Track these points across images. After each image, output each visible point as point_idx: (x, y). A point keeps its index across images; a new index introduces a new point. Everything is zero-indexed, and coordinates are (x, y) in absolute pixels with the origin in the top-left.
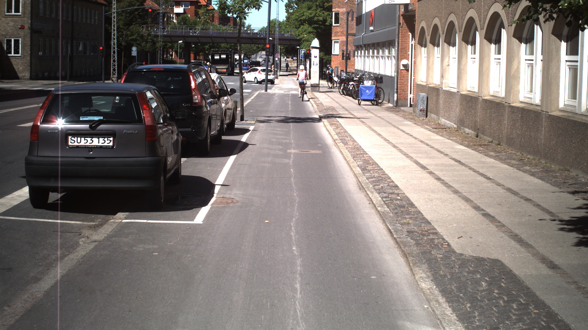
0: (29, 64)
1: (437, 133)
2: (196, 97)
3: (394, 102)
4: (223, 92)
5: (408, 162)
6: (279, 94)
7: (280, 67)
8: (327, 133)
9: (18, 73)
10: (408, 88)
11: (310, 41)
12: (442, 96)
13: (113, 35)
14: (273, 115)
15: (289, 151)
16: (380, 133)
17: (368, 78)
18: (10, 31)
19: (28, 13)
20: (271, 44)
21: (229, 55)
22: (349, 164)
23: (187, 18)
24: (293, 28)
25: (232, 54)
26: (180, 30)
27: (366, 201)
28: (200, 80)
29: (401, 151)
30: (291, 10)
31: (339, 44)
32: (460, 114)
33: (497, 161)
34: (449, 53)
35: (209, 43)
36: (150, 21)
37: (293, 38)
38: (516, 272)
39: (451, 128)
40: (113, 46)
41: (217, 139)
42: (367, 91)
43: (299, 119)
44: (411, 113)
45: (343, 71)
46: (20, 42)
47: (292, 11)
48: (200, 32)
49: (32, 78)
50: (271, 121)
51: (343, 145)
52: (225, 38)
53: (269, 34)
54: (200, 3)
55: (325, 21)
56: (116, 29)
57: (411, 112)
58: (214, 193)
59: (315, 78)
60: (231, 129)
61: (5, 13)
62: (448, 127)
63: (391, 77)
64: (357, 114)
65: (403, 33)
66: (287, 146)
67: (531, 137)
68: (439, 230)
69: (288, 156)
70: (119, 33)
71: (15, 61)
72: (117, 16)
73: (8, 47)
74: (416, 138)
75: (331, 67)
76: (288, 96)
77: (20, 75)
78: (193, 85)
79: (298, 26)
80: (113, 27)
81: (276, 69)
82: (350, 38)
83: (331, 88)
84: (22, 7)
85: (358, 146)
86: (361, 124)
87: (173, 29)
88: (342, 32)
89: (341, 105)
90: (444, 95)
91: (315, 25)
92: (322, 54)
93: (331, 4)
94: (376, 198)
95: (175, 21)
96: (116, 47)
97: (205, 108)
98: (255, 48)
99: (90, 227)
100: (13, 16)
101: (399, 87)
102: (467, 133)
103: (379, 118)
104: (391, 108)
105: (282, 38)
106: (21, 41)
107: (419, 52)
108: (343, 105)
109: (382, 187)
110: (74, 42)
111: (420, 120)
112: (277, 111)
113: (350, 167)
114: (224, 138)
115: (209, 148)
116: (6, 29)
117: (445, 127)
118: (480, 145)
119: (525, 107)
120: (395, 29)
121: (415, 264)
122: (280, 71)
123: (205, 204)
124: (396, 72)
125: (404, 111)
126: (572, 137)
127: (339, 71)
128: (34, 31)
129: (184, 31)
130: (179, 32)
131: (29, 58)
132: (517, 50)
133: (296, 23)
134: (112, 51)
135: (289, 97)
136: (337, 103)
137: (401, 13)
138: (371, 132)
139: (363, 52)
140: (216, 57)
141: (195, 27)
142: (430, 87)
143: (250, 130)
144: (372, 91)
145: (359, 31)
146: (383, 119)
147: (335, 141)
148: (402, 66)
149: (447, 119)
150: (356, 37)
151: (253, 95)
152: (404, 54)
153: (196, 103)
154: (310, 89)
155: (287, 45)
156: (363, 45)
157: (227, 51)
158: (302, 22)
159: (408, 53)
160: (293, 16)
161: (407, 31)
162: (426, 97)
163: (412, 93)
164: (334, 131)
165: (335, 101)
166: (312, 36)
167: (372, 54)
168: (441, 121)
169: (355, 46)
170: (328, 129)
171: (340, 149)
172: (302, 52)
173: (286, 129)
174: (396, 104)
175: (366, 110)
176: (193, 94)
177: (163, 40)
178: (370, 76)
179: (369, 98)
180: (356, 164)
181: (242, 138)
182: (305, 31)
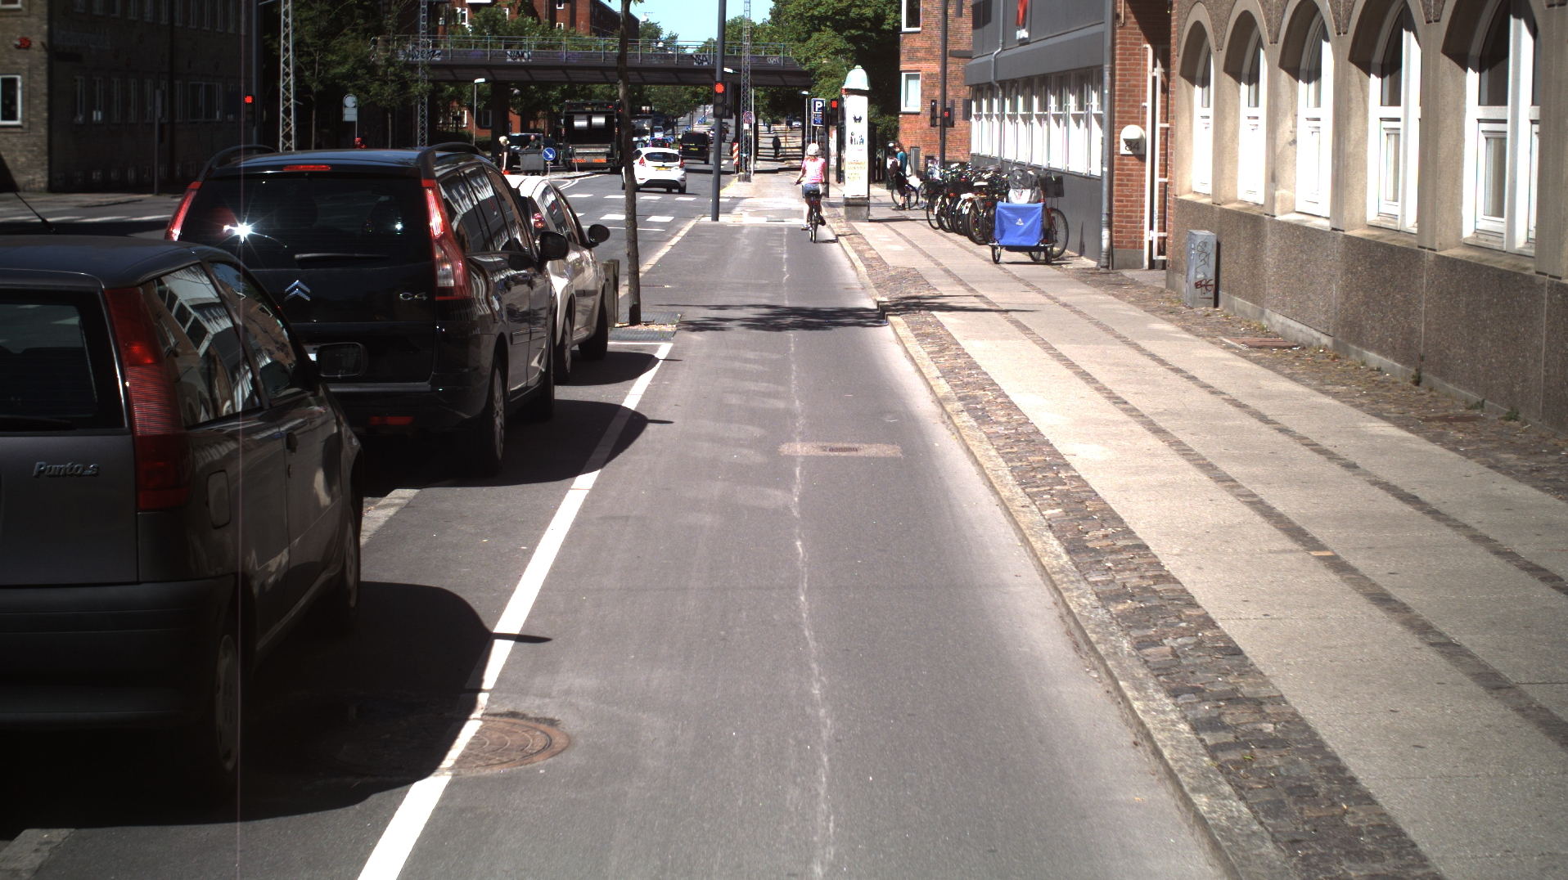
0: (45, 148)
2: (448, 267)
3: (1100, 256)
5: (1230, 506)
6: (753, 227)
7: (757, 148)
8: (911, 368)
9: (14, 173)
10: (1143, 212)
11: (840, 76)
12: (1270, 240)
13: (284, 63)
14: (734, 301)
15: (785, 450)
16: (1088, 370)
17: (1019, 181)
19: (40, 2)
20: (728, 84)
21: (613, 117)
22: (1010, 514)
23: (499, 16)
24: (791, 39)
26: (480, 50)
28: (464, 207)
31: (919, 82)
32: (1343, 304)
34: (1294, 103)
35: (562, 83)
36: (392, 24)
37: (792, 69)
39: (1310, 345)
40: (284, 94)
42: (1020, 222)
43: (815, 313)
44: (1162, 291)
45: (932, 158)
46: (19, 84)
48: (534, 53)
49: (53, 188)
50: (728, 324)
52: (602, 69)
53: (723, 57)
55: (879, 19)
56: (291, 47)
57: (1158, 285)
58: (478, 690)
59: (857, 181)
62: (1296, 341)
63: (1089, 178)
64: (995, 297)
65: (1125, 44)
66: (777, 426)
70: (304, 59)
71: (6, 139)
72: (295, 10)
74: (1211, 390)
75: (900, 149)
76: (777, 235)
77: (20, 179)
78: (437, 224)
79: (804, 35)
80: (282, 41)
81: (744, 155)
82: (954, 66)
83: (903, 208)
85: (1030, 429)
86: (1017, 331)
87: (461, 46)
88: (929, 50)
89: (939, 264)
90: (1281, 238)
91: (853, 31)
92: (876, 111)
95: (466, 24)
96: (292, 96)
97: (485, 306)
98: (687, 97)
101: (1114, 208)
102: (1374, 366)
103: (1067, 310)
104: (1089, 271)
105: (761, 68)
106: (23, 83)
107: (1185, 100)
108: (946, 263)
109: (1174, 654)
110: (178, 82)
111: (1196, 315)
112: (747, 287)
115: (499, 445)
117: (1290, 344)
120: (1103, 32)
122: (756, 159)
123: (425, 766)
124: (1106, 163)
127: (922, 157)
128: (57, 55)
129: (492, 50)
130: (475, 54)
131: (43, 131)
133: (800, 27)
134: (281, 109)
135: (782, 236)
136: (929, 256)
138: (1056, 365)
139: (995, 102)
140: (577, 124)
141: (521, 39)
142: (1228, 211)
143: (657, 360)
144: (1034, 221)
145: (981, 45)
146: (1079, 313)
147: (941, 404)
148: (1123, 145)
149: (1293, 316)
150: (974, 62)
151: (678, 232)
152: (1131, 109)
153: (447, 290)
154: (841, 211)
155: (773, 86)
156: (997, 82)
157: (608, 104)
158: (816, 24)
159: (1144, 104)
160: (791, 7)
161: (1139, 39)
162: (1215, 243)
163: (1156, 226)
164: (932, 363)
165: (920, 250)
166: (847, 59)
167: (1024, 110)
168: (1269, 320)
169: (970, 86)
170: (911, 352)
171: (965, 438)
172: (817, 107)
173: (775, 356)
174: (1108, 258)
175: (1020, 280)
176: (437, 256)
177: (431, 76)
178: (1025, 177)
179: (1025, 243)
180: (1039, 518)
181: (626, 394)
182: (825, 47)
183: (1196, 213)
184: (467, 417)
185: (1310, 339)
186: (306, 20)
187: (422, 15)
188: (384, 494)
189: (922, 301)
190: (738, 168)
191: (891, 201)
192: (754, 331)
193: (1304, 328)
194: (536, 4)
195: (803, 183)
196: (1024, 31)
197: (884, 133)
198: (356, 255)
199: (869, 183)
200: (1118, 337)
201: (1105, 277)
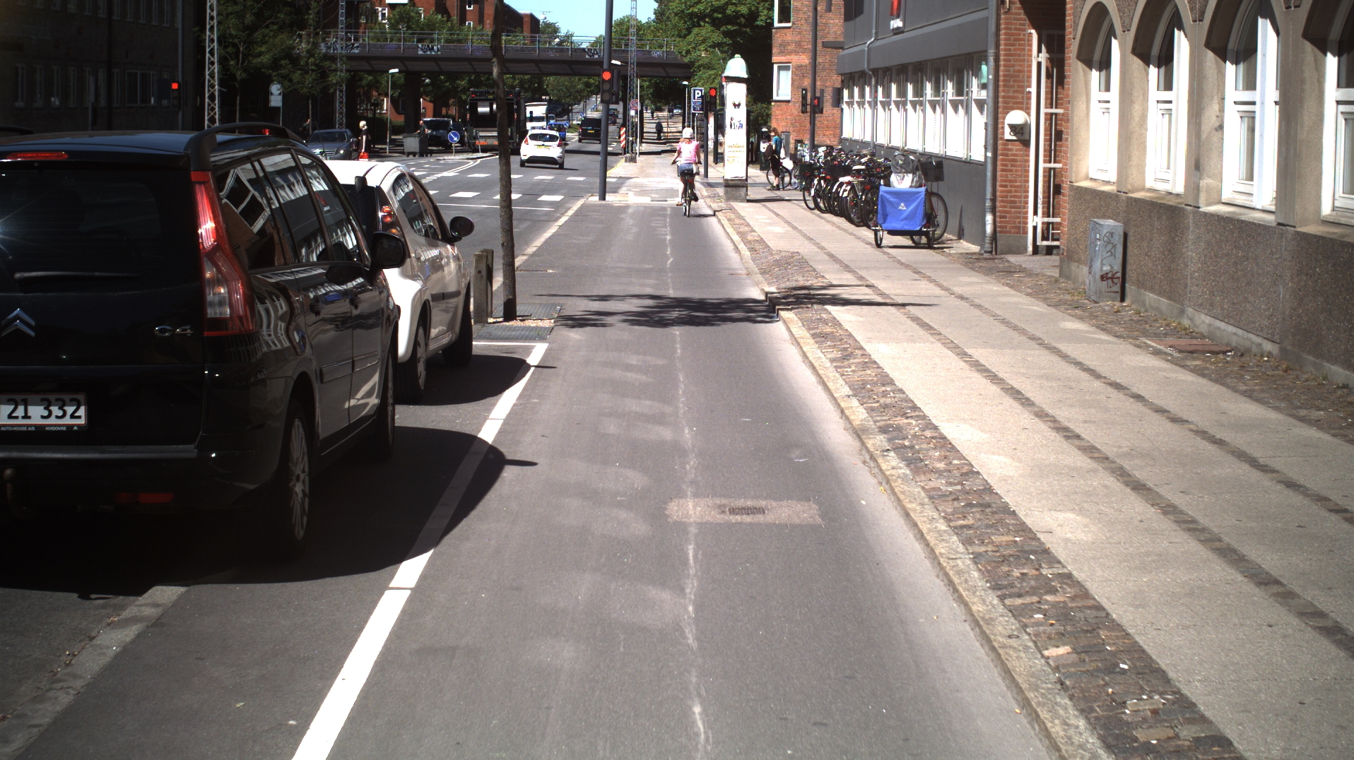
2: (222, 290)
3: (984, 241)
6: (638, 206)
7: (642, 132)
10: (1027, 197)
11: (717, 67)
12: (1193, 233)
13: (209, 52)
14: (616, 290)
15: (674, 510)
17: (901, 166)
20: (615, 71)
21: (513, 104)
23: (414, 15)
24: (673, 35)
25: (522, 101)
26: (395, 43)
31: (790, 73)
35: (469, 74)
36: (313, 20)
37: (674, 62)
39: (1248, 351)
40: (209, 81)
42: (902, 206)
44: (1058, 281)
45: (802, 141)
48: (443, 47)
51: (905, 471)
55: (753, 15)
56: (215, 39)
59: (735, 164)
63: (968, 163)
64: (888, 288)
65: (1010, 29)
66: (663, 471)
70: (229, 49)
76: (662, 215)
79: (684, 32)
80: (208, 33)
81: (631, 139)
82: (824, 57)
86: (921, 332)
87: (378, 40)
88: (801, 44)
89: (822, 248)
90: (1208, 231)
91: (729, 27)
95: (385, 21)
96: (216, 83)
98: (580, 87)
101: (998, 194)
103: (966, 304)
104: (973, 257)
105: (646, 61)
108: (831, 247)
111: (1102, 310)
117: (1224, 348)
120: (987, 18)
122: (641, 142)
124: (990, 148)
125: (1023, 270)
129: (403, 44)
130: (391, 47)
133: (681, 25)
134: (207, 95)
135: (665, 216)
136: (810, 239)
139: (868, 90)
140: (480, 110)
141: (432, 34)
142: (1137, 200)
143: (529, 367)
144: (917, 204)
145: (853, 36)
146: (979, 307)
147: (859, 437)
148: (1007, 130)
149: (1225, 318)
150: (846, 52)
151: (566, 212)
152: (1015, 95)
153: (219, 323)
154: (721, 191)
155: (657, 77)
156: (870, 70)
158: (695, 20)
159: (1028, 89)
160: (673, 5)
161: (1024, 25)
162: (1122, 233)
163: (1040, 211)
164: (838, 375)
165: (800, 231)
166: (722, 52)
167: (897, 97)
168: (1191, 319)
169: (842, 75)
170: (811, 358)
171: (902, 497)
172: (697, 96)
173: (660, 362)
174: (992, 244)
175: (907, 266)
176: (208, 275)
177: (348, 66)
178: (907, 161)
179: (907, 228)
180: (1040, 662)
181: (486, 418)
182: (704, 41)
183: (1096, 201)
184: (252, 487)
185: (1247, 344)
186: (231, 14)
187: (341, 11)
188: (139, 590)
189: (812, 292)
190: (625, 151)
192: (637, 327)
193: (1240, 332)
194: (448, 4)
195: (678, 163)
196: (898, 20)
197: (756, 120)
198: (97, 274)
199: (747, 166)
200: (1033, 338)
201: (990, 264)
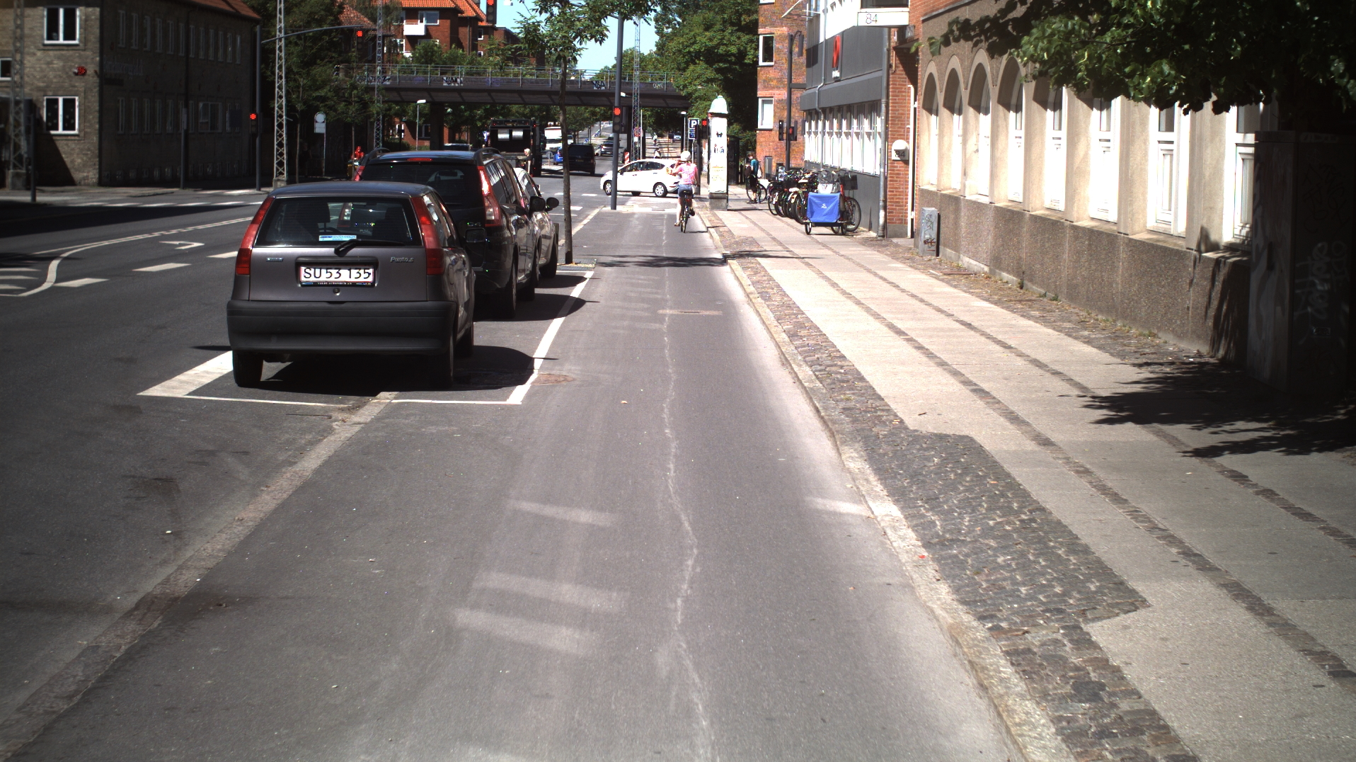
0: (97, 152)
1: (948, 283)
2: (491, 210)
3: (878, 228)
4: (539, 204)
5: (876, 325)
6: (642, 213)
8: (736, 283)
9: (72, 171)
10: (907, 199)
11: (709, 99)
12: (964, 213)
13: (279, 87)
14: (630, 253)
15: (661, 312)
16: (837, 282)
17: (825, 179)
18: (55, 80)
19: (93, 40)
20: (623, 106)
21: (530, 131)
22: (768, 329)
23: (434, 48)
24: (673, 69)
25: (537, 129)
26: (421, 75)
27: (789, 379)
28: (495, 180)
29: (868, 310)
30: (667, 28)
31: (772, 105)
32: (994, 247)
33: (1038, 325)
34: (977, 127)
35: (486, 104)
36: (356, 56)
37: (672, 93)
38: (988, 446)
39: (978, 272)
40: (278, 112)
41: (525, 292)
42: (824, 206)
43: (683, 260)
44: (910, 249)
45: (781, 165)
46: (77, 103)
47: (670, 30)
48: (465, 79)
49: (108, 180)
50: (627, 264)
51: (763, 301)
52: (520, 92)
53: (620, 83)
54: (462, 12)
55: (742, 54)
56: (283, 75)
57: (908, 246)
58: (533, 369)
60: (548, 274)
61: (43, 39)
62: (973, 271)
63: (874, 176)
64: (799, 251)
65: (896, 84)
67: (1103, 280)
68: (893, 406)
69: (661, 319)
70: (291, 84)
71: (67, 145)
72: (286, 45)
73: (50, 114)
74: (903, 291)
75: (755, 157)
76: (660, 219)
77: (77, 176)
78: (485, 188)
79: (683, 65)
80: (277, 71)
82: (796, 94)
83: (755, 202)
84: (81, 28)
86: (805, 267)
87: (405, 73)
88: (780, 80)
90: (968, 210)
91: (721, 65)
92: (736, 127)
93: (755, 16)
94: (805, 372)
95: (406, 54)
96: (284, 114)
97: (508, 232)
98: (587, 115)
99: (342, 410)
100: (61, 48)
101: (888, 197)
102: (1005, 281)
103: (842, 258)
104: (872, 239)
105: (648, 92)
106: (79, 103)
107: (925, 126)
108: (774, 234)
109: (818, 358)
110: (191, 102)
111: (922, 260)
112: (638, 247)
113: (770, 332)
114: (538, 291)
115: (514, 304)
116: (45, 76)
117: (968, 273)
118: (1020, 301)
119: (1096, 227)
120: (881, 77)
121: (844, 442)
123: (523, 382)
124: (882, 165)
125: (897, 245)
126: (1161, 276)
127: (774, 164)
128: (106, 80)
129: (429, 76)
130: (418, 79)
131: (95, 139)
132: (1085, 122)
133: (680, 59)
134: (276, 124)
135: (663, 219)
137: (893, 44)
138: (820, 280)
139: (820, 123)
140: (501, 136)
141: (453, 67)
142: (944, 195)
143: (586, 279)
144: (834, 206)
145: (812, 80)
146: (849, 258)
147: (748, 295)
148: (894, 154)
149: (972, 257)
150: (807, 92)
151: (587, 217)
152: (899, 130)
153: (491, 221)
154: (708, 203)
155: (658, 107)
156: (821, 108)
157: (526, 122)
158: (692, 58)
159: (908, 126)
161: (905, 82)
162: (937, 215)
164: (748, 279)
165: (759, 227)
166: (717, 86)
167: (837, 129)
168: (961, 260)
169: (805, 111)
170: (737, 275)
171: (757, 307)
172: (693, 125)
173: (657, 278)
174: (883, 231)
175: (819, 243)
176: (486, 204)
177: (384, 98)
178: (829, 175)
179: (828, 221)
180: (781, 329)
181: (572, 292)
182: (698, 78)
183: (929, 197)
185: (980, 269)
186: (294, 53)
187: (378, 49)
189: (753, 253)
191: (746, 197)
192: (643, 267)
193: (977, 263)
196: (837, 71)
199: (728, 183)
200: (866, 269)
201: (880, 244)
